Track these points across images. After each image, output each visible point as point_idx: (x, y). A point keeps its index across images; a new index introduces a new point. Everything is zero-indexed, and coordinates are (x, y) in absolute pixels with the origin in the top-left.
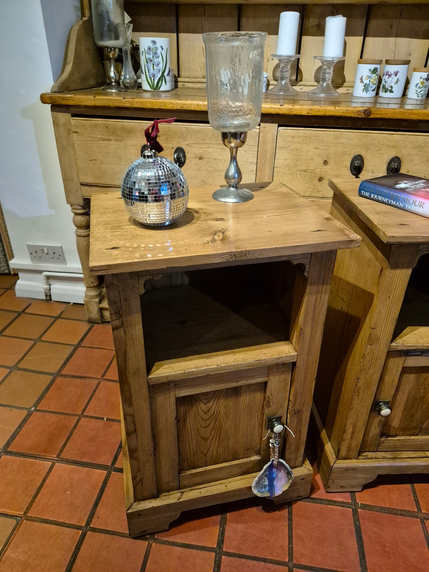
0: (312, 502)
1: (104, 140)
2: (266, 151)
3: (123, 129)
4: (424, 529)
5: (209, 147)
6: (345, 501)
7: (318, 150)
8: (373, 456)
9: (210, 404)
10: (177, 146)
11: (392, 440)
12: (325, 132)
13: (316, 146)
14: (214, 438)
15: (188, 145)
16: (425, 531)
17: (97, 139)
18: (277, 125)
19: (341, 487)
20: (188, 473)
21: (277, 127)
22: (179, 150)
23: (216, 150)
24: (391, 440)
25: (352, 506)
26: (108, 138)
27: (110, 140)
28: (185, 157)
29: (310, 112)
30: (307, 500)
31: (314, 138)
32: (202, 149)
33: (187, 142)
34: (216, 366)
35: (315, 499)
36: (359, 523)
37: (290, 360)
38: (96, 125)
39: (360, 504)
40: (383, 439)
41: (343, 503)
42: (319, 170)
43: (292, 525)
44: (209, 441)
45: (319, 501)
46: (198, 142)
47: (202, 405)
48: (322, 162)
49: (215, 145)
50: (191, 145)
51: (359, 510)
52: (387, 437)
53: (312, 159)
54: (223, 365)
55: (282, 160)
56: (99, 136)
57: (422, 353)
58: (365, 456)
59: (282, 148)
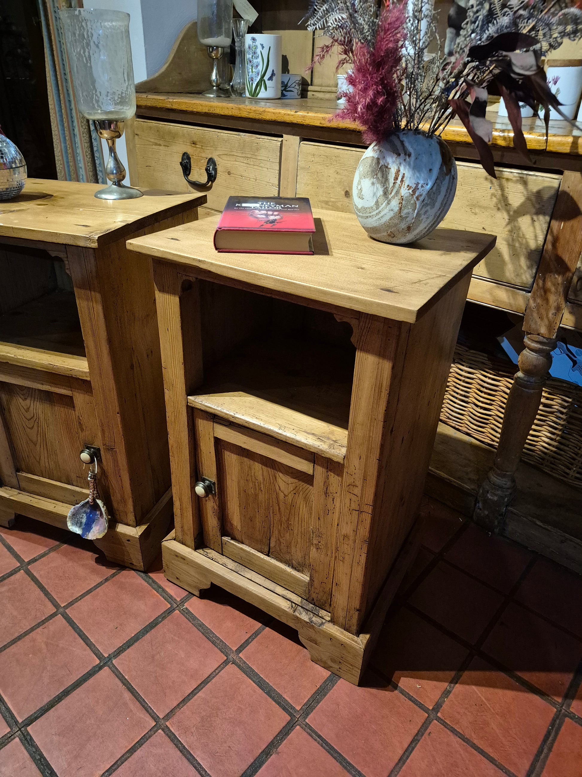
0: (144, 579)
1: (156, 144)
2: (288, 170)
3: (170, 132)
4: (219, 669)
5: (236, 161)
6: (175, 596)
7: (339, 176)
8: (214, 557)
9: (28, 401)
10: (209, 157)
11: (235, 545)
12: (346, 152)
13: (338, 171)
14: (42, 444)
15: (219, 156)
16: (217, 671)
17: (151, 143)
18: (298, 138)
19: (177, 578)
20: (24, 475)
21: (299, 141)
22: (211, 161)
23: (242, 164)
24: (233, 544)
25: (175, 604)
26: (158, 143)
27: (160, 145)
28: (215, 170)
29: (323, 122)
30: (142, 574)
31: (334, 158)
32: (229, 162)
33: (218, 153)
34: (13, 356)
35: (150, 578)
36: (161, 622)
37: (83, 377)
38: (150, 128)
39: (185, 607)
40: (225, 539)
41: (171, 597)
42: (341, 203)
43: (103, 584)
44: (38, 446)
45: (151, 581)
46: (226, 153)
47: (21, 400)
48: (343, 193)
49: (241, 158)
50: (221, 156)
51: (177, 612)
52: (232, 539)
53: (333, 188)
54: (19, 357)
55: (303, 185)
56: (153, 140)
57: (230, 424)
58: (207, 553)
59: (303, 168)
